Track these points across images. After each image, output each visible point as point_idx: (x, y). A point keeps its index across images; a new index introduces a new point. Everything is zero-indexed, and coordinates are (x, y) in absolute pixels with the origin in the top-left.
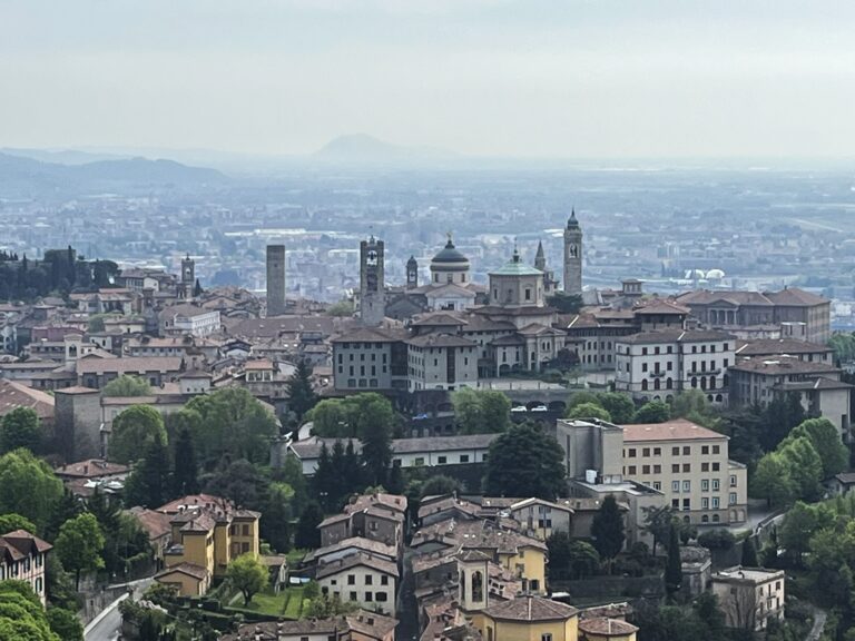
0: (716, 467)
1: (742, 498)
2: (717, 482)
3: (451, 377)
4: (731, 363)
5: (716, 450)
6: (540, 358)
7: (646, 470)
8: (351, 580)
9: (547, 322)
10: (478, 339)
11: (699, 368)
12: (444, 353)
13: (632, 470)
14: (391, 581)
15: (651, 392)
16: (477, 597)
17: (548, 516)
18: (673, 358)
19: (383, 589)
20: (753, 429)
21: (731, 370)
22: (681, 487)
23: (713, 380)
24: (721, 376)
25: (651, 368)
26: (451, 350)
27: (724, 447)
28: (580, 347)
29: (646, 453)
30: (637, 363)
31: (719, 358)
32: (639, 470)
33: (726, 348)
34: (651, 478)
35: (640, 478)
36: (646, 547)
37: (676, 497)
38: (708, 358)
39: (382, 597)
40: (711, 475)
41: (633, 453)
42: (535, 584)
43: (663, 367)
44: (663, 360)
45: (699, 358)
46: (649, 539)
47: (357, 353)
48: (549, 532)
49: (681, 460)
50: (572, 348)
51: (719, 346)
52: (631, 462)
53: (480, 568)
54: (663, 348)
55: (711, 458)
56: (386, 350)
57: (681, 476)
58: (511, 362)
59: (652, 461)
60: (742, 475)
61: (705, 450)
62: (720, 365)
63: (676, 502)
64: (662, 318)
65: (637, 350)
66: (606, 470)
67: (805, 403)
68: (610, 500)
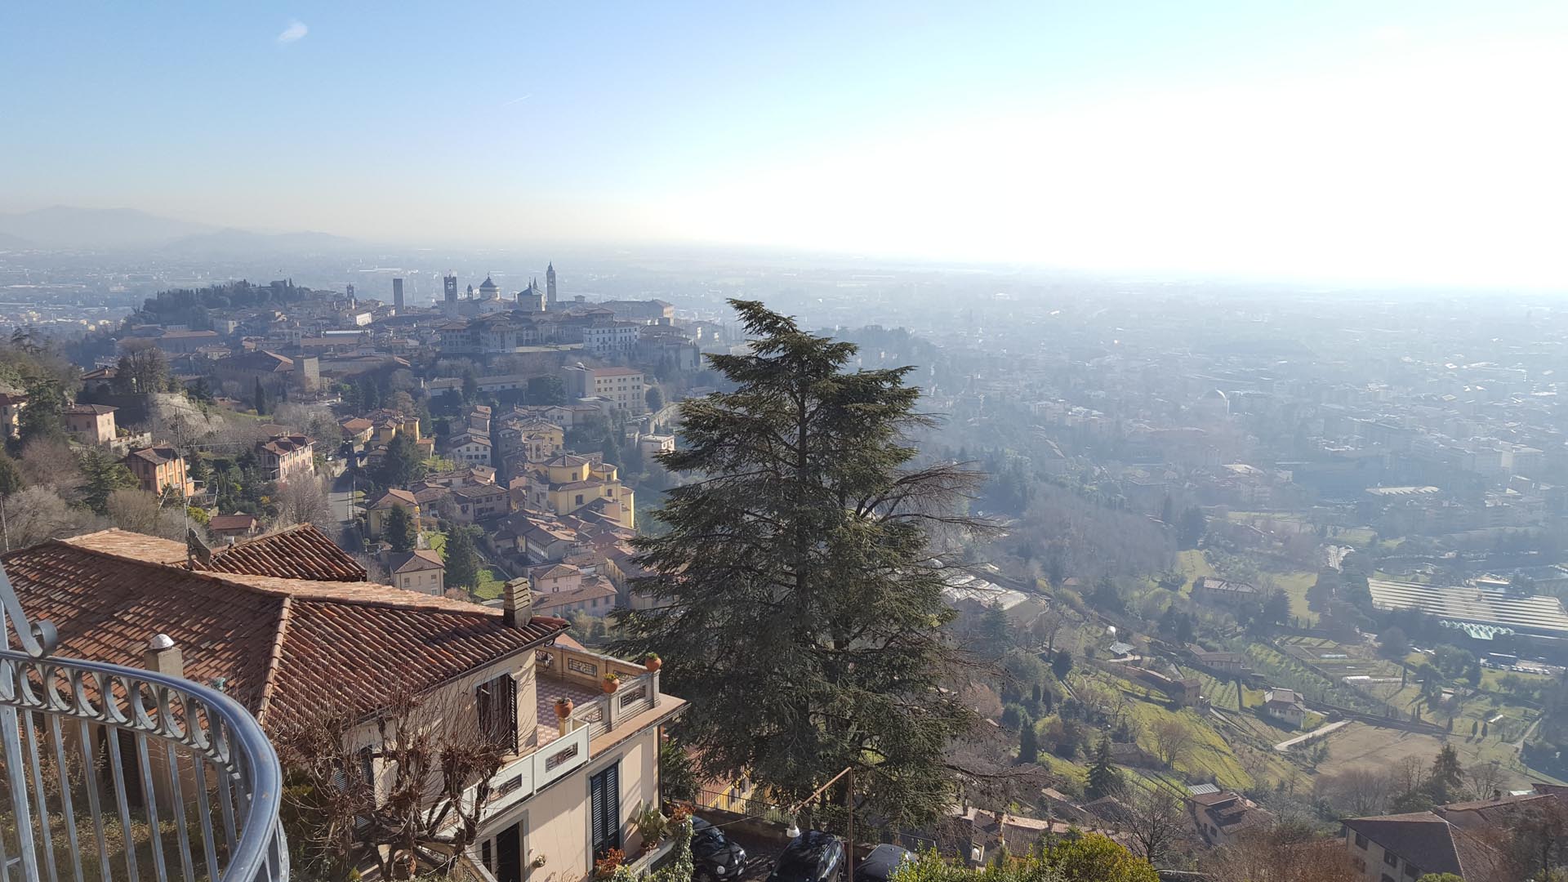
0: (638, 387)
3: (503, 346)
6: (545, 335)
8: (468, 449)
9: (548, 318)
10: (514, 326)
11: (624, 340)
12: (499, 334)
13: (599, 390)
14: (489, 449)
17: (562, 413)
18: (611, 335)
19: (485, 453)
21: (639, 340)
22: (623, 398)
23: (630, 345)
24: (634, 343)
25: (601, 340)
26: (503, 333)
27: (641, 376)
28: (564, 330)
30: (594, 339)
31: (633, 335)
32: (603, 390)
33: (636, 329)
34: (607, 394)
35: (603, 394)
37: (620, 402)
38: (627, 334)
39: (484, 457)
40: (636, 391)
41: (599, 382)
43: (607, 339)
44: (607, 336)
45: (624, 335)
47: (454, 334)
48: (564, 422)
49: (622, 384)
50: (560, 331)
51: (632, 329)
53: (540, 442)
54: (606, 330)
55: (635, 384)
56: (467, 333)
57: (622, 392)
58: (530, 338)
59: (608, 385)
61: (633, 379)
62: (633, 338)
63: (620, 404)
64: (603, 315)
65: (594, 331)
66: (586, 390)
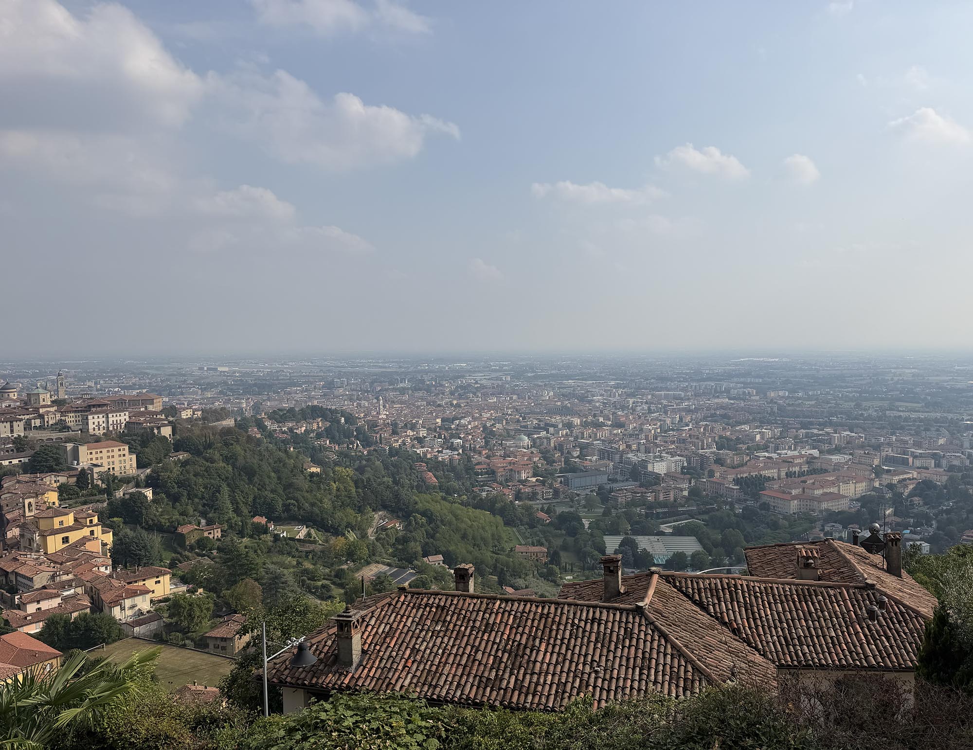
0: (124, 455)
1: (135, 465)
2: (125, 460)
3: (12, 431)
4: (128, 420)
5: (124, 450)
6: (50, 423)
7: (97, 459)
9: (52, 409)
10: (23, 417)
11: (115, 422)
12: (9, 423)
13: (91, 459)
15: (97, 432)
16: (30, 510)
17: (58, 479)
18: (104, 420)
20: (137, 441)
21: (127, 422)
22: (111, 464)
23: (121, 426)
24: (124, 424)
25: (96, 424)
26: (11, 422)
27: (127, 448)
28: (67, 417)
29: (97, 453)
30: (90, 422)
31: (122, 418)
32: (94, 459)
33: (125, 415)
34: (99, 462)
35: (94, 462)
36: (99, 485)
37: (109, 467)
38: (118, 418)
40: (122, 458)
41: (91, 453)
42: (54, 503)
43: (101, 423)
44: (101, 420)
45: (115, 419)
46: (100, 483)
48: (58, 484)
49: (111, 454)
50: (63, 418)
51: (122, 414)
52: (91, 456)
53: (32, 500)
54: (101, 416)
55: (122, 453)
57: (111, 460)
58: (38, 425)
59: (99, 456)
60: (134, 457)
61: (120, 450)
62: (123, 421)
63: (109, 469)
64: (99, 406)
65: (90, 417)
66: (80, 460)
67: (156, 431)
68: (83, 470)
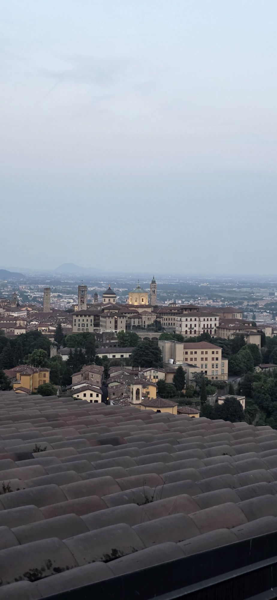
0: (217, 359)
1: (226, 371)
2: (217, 364)
3: (116, 327)
5: (217, 353)
6: (147, 324)
8: (85, 395)
9: (149, 310)
10: (125, 315)
11: (206, 326)
12: (113, 318)
13: (187, 359)
14: (100, 396)
15: (189, 335)
16: (137, 398)
18: (196, 323)
19: (97, 399)
20: (229, 346)
21: (217, 327)
22: (204, 366)
23: (211, 331)
24: (214, 329)
25: (189, 326)
27: (220, 351)
28: (161, 319)
29: (192, 353)
31: (213, 323)
33: (215, 319)
34: (193, 363)
36: (193, 387)
38: (209, 323)
40: (215, 362)
41: (187, 353)
43: (193, 326)
44: (193, 323)
45: (206, 323)
46: (194, 384)
47: (81, 319)
48: (157, 380)
49: (204, 356)
50: (158, 319)
52: (186, 356)
53: (139, 387)
54: (193, 319)
55: (215, 356)
56: (92, 317)
57: (204, 362)
58: (136, 324)
59: (194, 356)
60: (226, 362)
61: (213, 353)
64: (191, 309)
66: (177, 359)
67: (245, 338)
68: (180, 368)
